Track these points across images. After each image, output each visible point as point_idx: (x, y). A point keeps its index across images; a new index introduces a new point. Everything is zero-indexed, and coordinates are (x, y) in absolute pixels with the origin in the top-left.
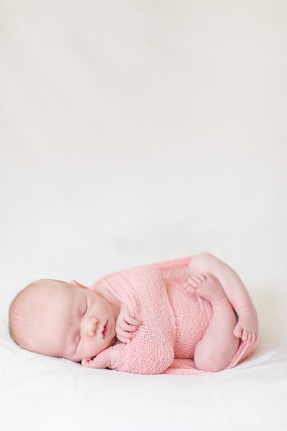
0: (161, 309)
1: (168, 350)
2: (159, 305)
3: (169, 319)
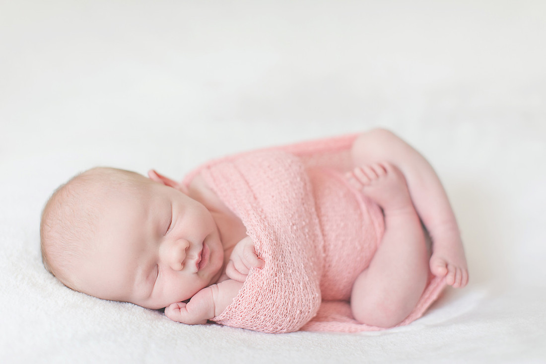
0: (304, 223)
1: (311, 297)
2: (300, 216)
3: (314, 241)
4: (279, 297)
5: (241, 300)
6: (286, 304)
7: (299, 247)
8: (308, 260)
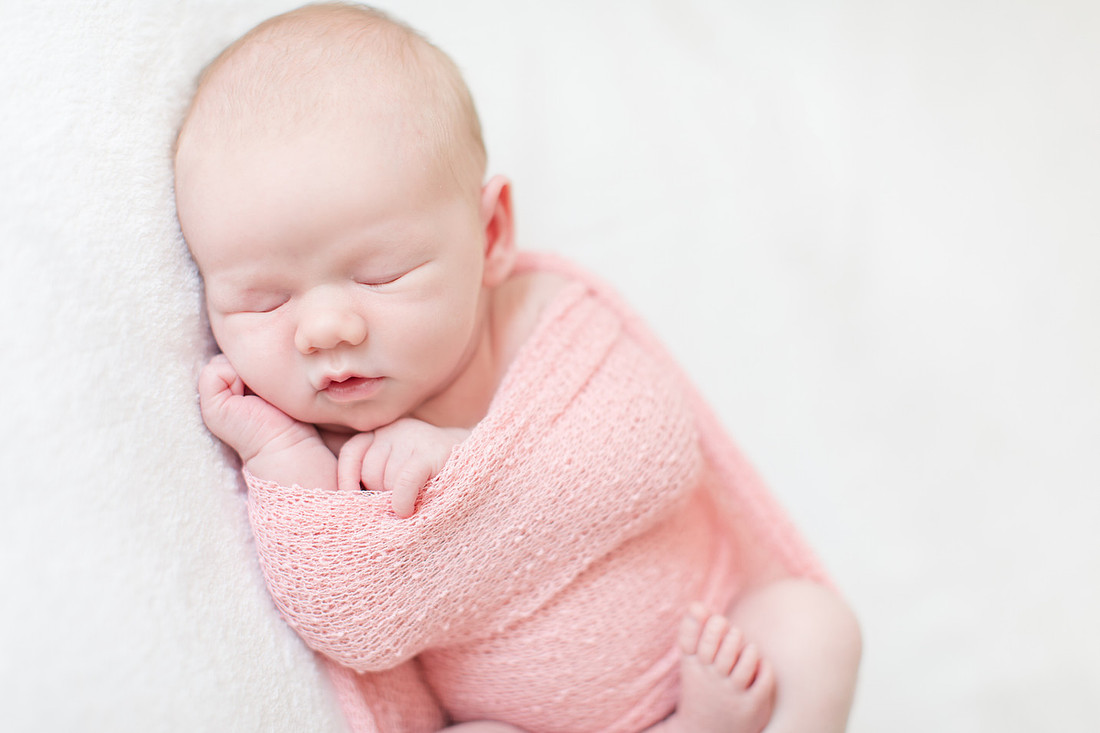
0: (541, 553)
1: (388, 644)
2: (551, 537)
3: (518, 593)
4: (346, 578)
5: (302, 502)
6: (341, 601)
7: (480, 568)
8: (466, 599)
